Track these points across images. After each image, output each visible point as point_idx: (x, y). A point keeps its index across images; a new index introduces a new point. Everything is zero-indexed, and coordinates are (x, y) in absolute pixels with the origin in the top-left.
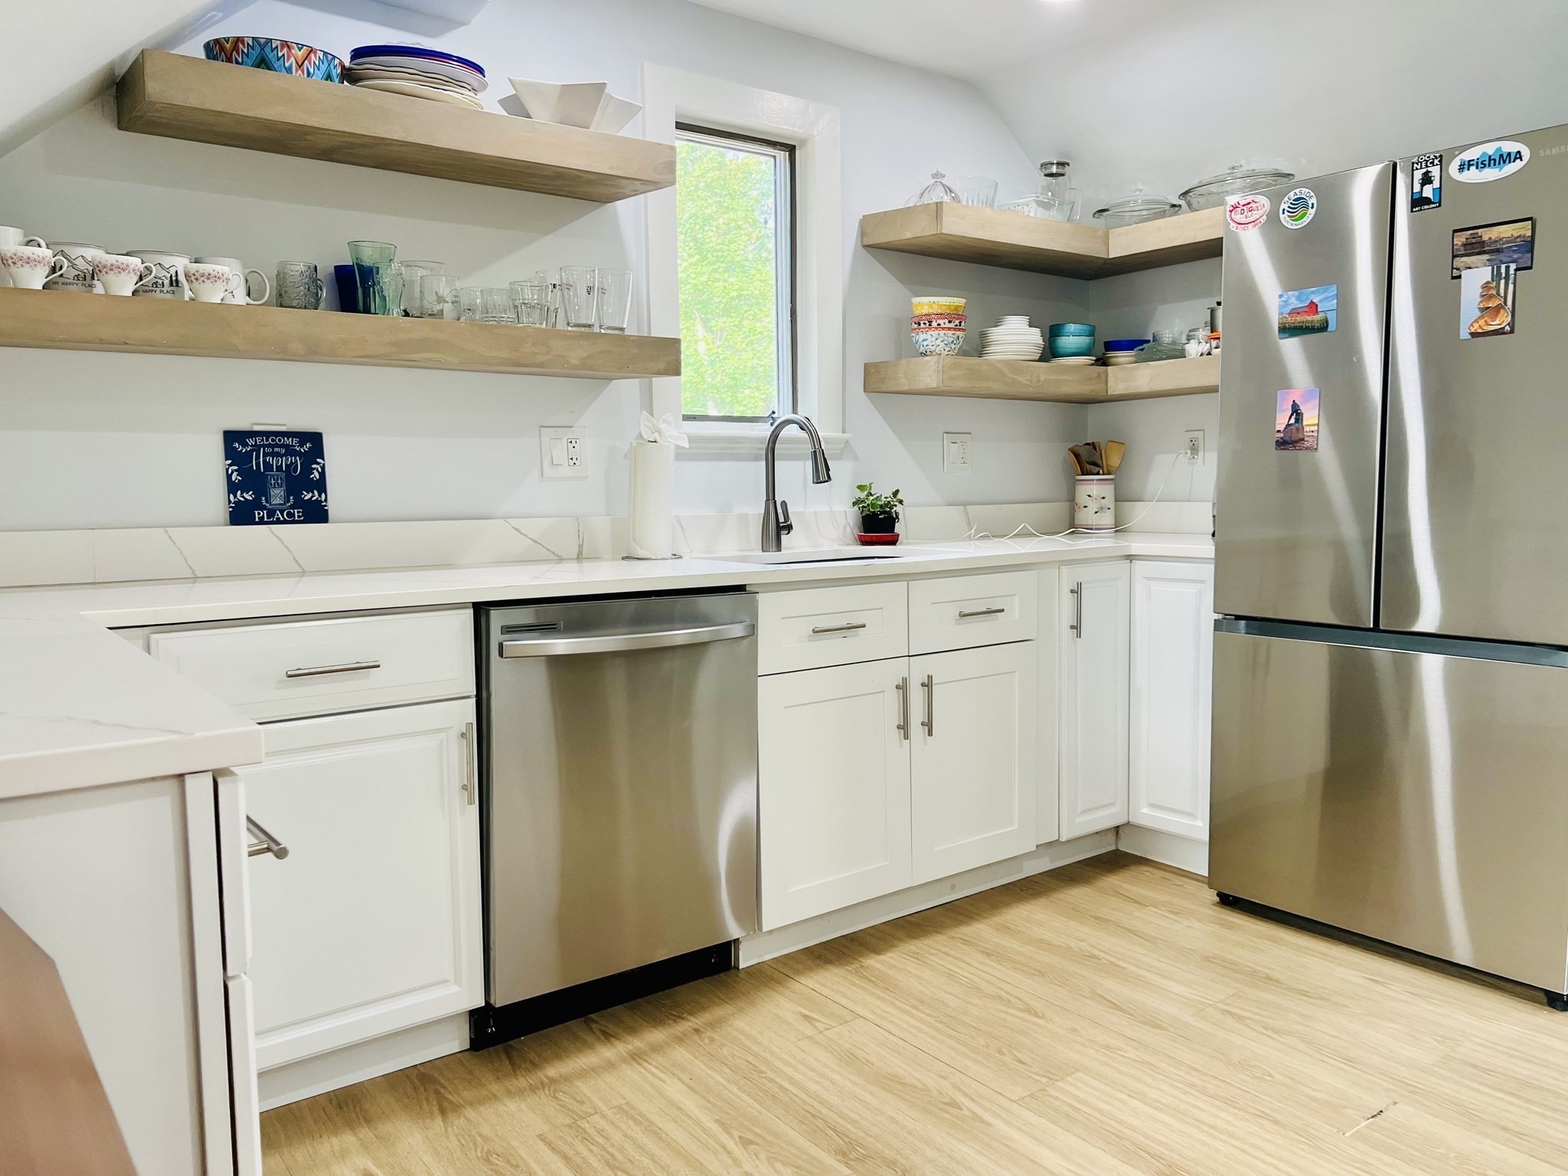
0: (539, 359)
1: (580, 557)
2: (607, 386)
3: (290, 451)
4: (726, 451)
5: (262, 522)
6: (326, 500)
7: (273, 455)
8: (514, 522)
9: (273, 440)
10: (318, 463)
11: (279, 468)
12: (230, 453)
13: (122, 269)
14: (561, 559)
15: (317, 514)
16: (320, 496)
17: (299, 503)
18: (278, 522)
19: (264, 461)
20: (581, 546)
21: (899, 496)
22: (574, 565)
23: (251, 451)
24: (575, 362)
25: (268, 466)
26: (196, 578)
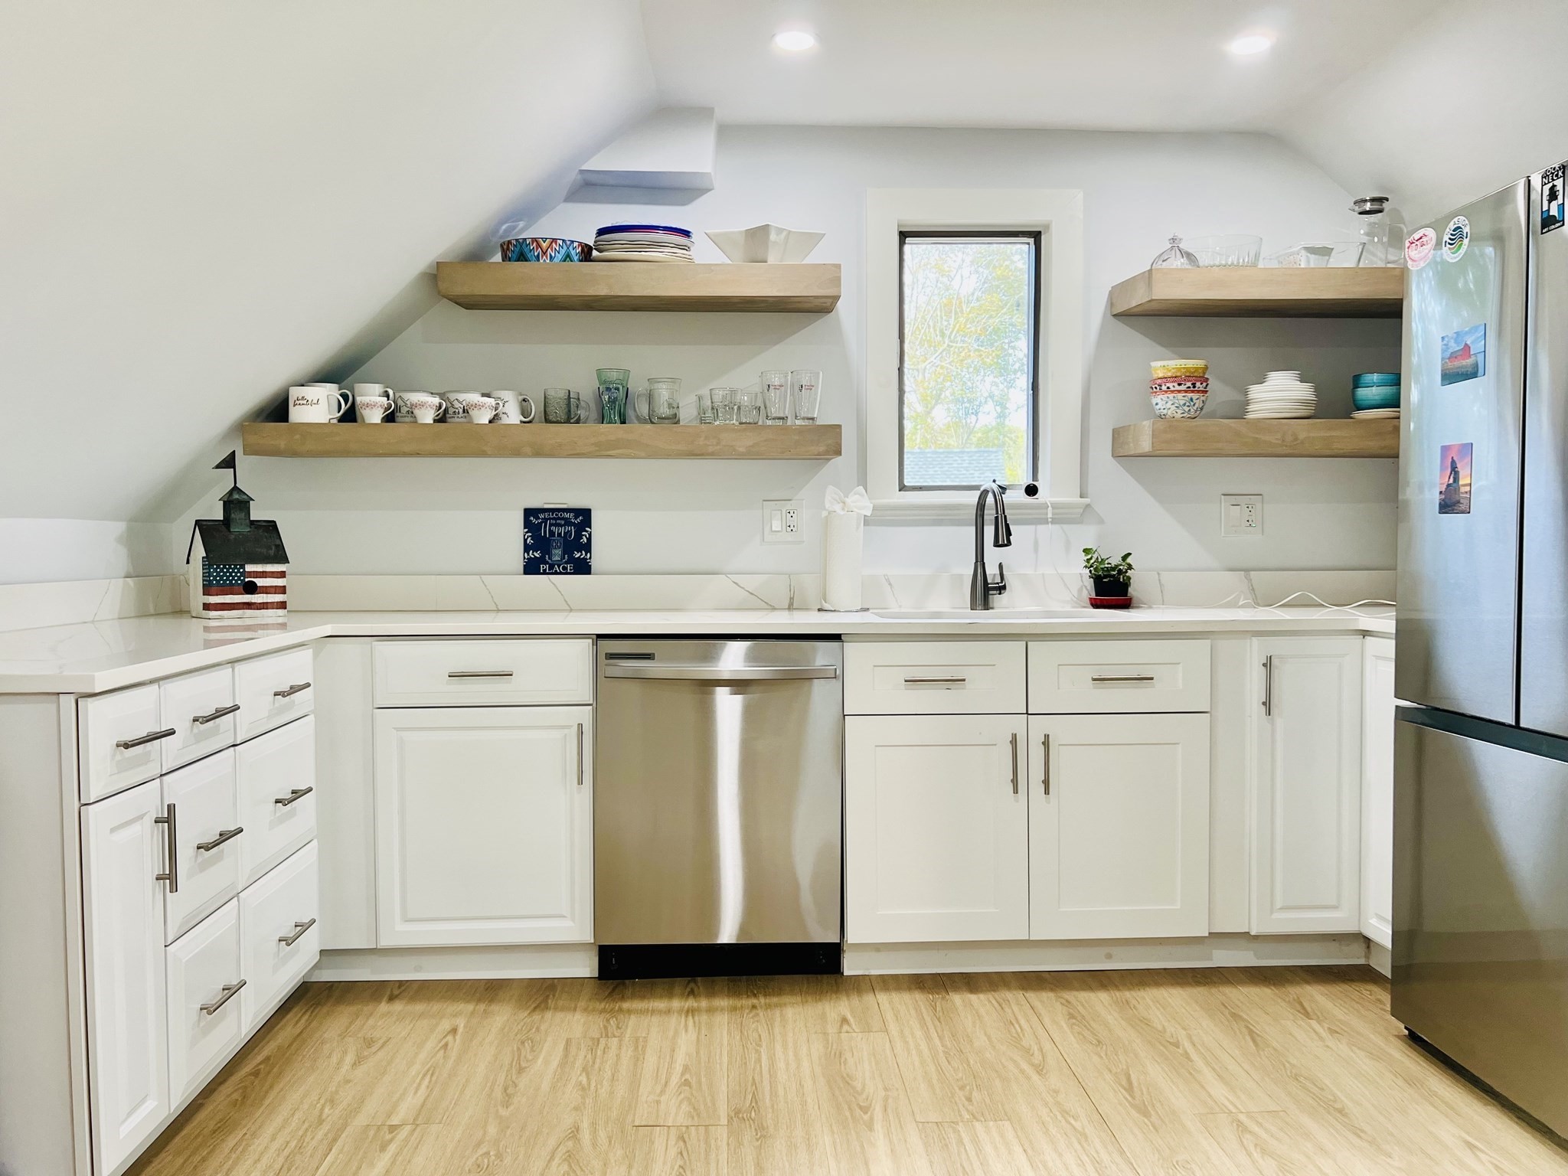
0: (711, 449)
1: (791, 607)
2: (827, 463)
3: (568, 522)
4: (942, 517)
5: (545, 573)
6: (590, 558)
7: (556, 525)
8: (734, 577)
9: (556, 515)
10: (587, 531)
11: (559, 535)
12: (527, 524)
13: (422, 405)
14: (774, 609)
15: (583, 568)
16: (586, 555)
17: (572, 560)
18: (556, 573)
19: (550, 529)
20: (792, 599)
21: (1129, 560)
22: (786, 613)
23: (542, 523)
24: (742, 450)
25: (552, 533)
26: (498, 611)
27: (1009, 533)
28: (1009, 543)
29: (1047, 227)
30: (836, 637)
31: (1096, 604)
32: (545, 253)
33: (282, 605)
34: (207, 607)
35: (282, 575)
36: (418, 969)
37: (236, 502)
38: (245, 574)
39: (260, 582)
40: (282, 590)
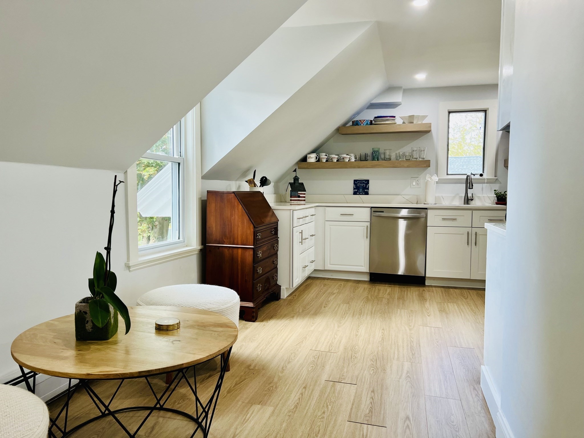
0: (398, 166)
1: (417, 203)
2: (427, 168)
3: (364, 183)
4: (457, 182)
5: (358, 195)
6: (369, 191)
7: (361, 184)
8: (402, 196)
9: (361, 181)
10: (368, 185)
11: (362, 186)
12: (354, 183)
13: (334, 158)
14: (413, 203)
15: (367, 193)
17: (364, 192)
18: (361, 195)
20: (417, 201)
21: (506, 193)
23: (357, 183)
24: (406, 166)
25: (360, 185)
26: (347, 203)
27: (472, 186)
28: (472, 188)
29: (488, 109)
30: (426, 209)
31: (497, 204)
32: (362, 123)
33: (304, 200)
34: (291, 200)
35: (305, 194)
37: (296, 179)
38: (298, 194)
39: (301, 195)
40: (304, 197)
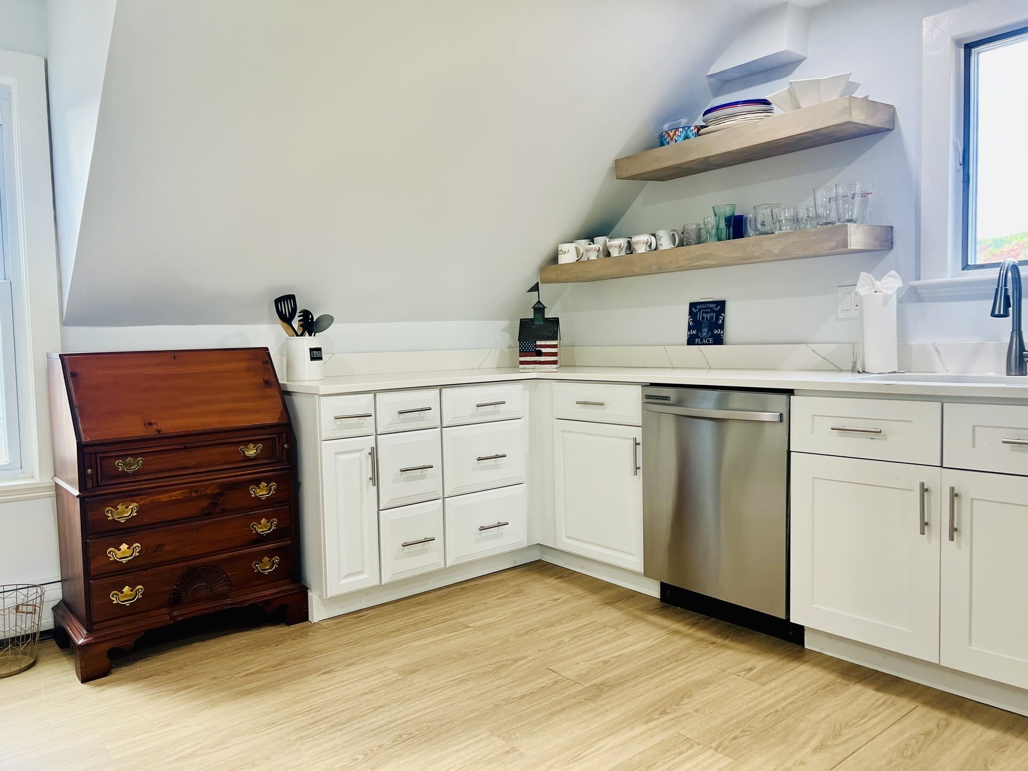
1: (854, 370)
3: (712, 311)
5: (698, 344)
6: (723, 334)
7: (705, 312)
8: (813, 346)
9: (706, 306)
10: (722, 316)
11: (707, 318)
12: (691, 313)
14: (841, 370)
15: (718, 340)
16: (721, 332)
17: (713, 335)
18: (704, 344)
19: (702, 315)
20: (854, 363)
22: (850, 374)
23: (698, 311)
25: (703, 318)
26: (673, 368)
32: (672, 139)
33: (555, 362)
34: (522, 363)
35: (555, 346)
36: (582, 567)
37: (539, 309)
38: (536, 346)
39: (544, 350)
40: (555, 354)
